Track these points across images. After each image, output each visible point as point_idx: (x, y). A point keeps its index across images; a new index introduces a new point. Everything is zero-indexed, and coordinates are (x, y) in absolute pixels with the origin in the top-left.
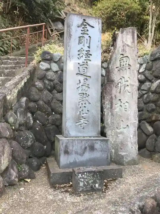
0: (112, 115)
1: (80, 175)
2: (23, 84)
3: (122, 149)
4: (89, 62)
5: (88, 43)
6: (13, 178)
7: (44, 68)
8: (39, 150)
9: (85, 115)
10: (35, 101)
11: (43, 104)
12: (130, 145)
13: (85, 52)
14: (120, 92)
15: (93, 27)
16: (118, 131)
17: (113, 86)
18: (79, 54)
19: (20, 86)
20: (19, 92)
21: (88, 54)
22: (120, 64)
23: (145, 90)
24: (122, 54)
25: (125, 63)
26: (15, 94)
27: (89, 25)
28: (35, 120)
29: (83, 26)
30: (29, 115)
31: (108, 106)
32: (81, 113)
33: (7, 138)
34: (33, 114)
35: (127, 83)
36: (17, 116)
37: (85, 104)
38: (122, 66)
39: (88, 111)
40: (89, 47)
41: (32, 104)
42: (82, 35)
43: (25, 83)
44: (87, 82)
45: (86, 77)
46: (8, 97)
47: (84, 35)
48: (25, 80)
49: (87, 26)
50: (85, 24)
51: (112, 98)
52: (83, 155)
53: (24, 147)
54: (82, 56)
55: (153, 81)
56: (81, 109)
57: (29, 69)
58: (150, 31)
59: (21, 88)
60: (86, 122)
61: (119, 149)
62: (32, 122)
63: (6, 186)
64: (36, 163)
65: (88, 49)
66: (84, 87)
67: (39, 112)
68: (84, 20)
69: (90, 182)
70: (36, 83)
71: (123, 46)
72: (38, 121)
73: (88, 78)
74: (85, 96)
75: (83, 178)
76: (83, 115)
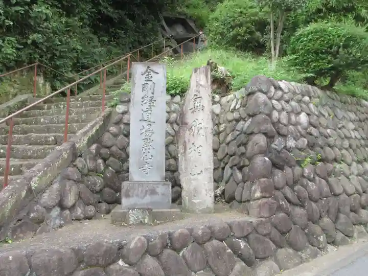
0: (185, 160)
1: (131, 211)
2: (94, 131)
3: (195, 196)
4: (153, 108)
5: (152, 89)
6: (79, 214)
7: (121, 111)
8: (109, 196)
9: (149, 160)
10: (109, 148)
11: (117, 151)
12: (204, 192)
13: (149, 98)
14: (193, 135)
15: (158, 73)
16: (192, 177)
17: (186, 129)
18: (142, 101)
19: (90, 134)
20: (89, 139)
21: (152, 100)
22: (194, 106)
23: (239, 131)
24: (196, 95)
25: (198, 105)
26: (85, 142)
27: (153, 71)
28: (107, 166)
29: (147, 74)
30: (100, 161)
31: (182, 151)
32: (145, 159)
33: (75, 181)
34: (105, 160)
35: (200, 126)
36: (86, 162)
37: (149, 149)
38: (196, 108)
39: (152, 156)
40: (153, 93)
41: (103, 151)
42: (146, 82)
43: (97, 130)
44: (151, 128)
45: (149, 123)
46: (77, 145)
47: (148, 82)
48: (98, 127)
49: (152, 73)
50: (149, 71)
51: (185, 142)
52: (144, 198)
53: (92, 191)
54: (146, 103)
55: (246, 119)
56: (145, 154)
57: (103, 114)
58: (273, 49)
59: (92, 135)
60: (149, 167)
61: (192, 196)
62: (102, 168)
63: (72, 220)
64: (105, 207)
65: (152, 95)
66: (148, 133)
67: (111, 159)
68: (148, 67)
69: (140, 217)
70: (111, 129)
71: (197, 86)
72: (110, 168)
73: (151, 123)
74: (149, 141)
75: (134, 214)
76: (146, 161)
